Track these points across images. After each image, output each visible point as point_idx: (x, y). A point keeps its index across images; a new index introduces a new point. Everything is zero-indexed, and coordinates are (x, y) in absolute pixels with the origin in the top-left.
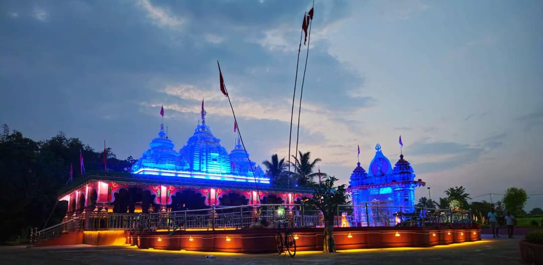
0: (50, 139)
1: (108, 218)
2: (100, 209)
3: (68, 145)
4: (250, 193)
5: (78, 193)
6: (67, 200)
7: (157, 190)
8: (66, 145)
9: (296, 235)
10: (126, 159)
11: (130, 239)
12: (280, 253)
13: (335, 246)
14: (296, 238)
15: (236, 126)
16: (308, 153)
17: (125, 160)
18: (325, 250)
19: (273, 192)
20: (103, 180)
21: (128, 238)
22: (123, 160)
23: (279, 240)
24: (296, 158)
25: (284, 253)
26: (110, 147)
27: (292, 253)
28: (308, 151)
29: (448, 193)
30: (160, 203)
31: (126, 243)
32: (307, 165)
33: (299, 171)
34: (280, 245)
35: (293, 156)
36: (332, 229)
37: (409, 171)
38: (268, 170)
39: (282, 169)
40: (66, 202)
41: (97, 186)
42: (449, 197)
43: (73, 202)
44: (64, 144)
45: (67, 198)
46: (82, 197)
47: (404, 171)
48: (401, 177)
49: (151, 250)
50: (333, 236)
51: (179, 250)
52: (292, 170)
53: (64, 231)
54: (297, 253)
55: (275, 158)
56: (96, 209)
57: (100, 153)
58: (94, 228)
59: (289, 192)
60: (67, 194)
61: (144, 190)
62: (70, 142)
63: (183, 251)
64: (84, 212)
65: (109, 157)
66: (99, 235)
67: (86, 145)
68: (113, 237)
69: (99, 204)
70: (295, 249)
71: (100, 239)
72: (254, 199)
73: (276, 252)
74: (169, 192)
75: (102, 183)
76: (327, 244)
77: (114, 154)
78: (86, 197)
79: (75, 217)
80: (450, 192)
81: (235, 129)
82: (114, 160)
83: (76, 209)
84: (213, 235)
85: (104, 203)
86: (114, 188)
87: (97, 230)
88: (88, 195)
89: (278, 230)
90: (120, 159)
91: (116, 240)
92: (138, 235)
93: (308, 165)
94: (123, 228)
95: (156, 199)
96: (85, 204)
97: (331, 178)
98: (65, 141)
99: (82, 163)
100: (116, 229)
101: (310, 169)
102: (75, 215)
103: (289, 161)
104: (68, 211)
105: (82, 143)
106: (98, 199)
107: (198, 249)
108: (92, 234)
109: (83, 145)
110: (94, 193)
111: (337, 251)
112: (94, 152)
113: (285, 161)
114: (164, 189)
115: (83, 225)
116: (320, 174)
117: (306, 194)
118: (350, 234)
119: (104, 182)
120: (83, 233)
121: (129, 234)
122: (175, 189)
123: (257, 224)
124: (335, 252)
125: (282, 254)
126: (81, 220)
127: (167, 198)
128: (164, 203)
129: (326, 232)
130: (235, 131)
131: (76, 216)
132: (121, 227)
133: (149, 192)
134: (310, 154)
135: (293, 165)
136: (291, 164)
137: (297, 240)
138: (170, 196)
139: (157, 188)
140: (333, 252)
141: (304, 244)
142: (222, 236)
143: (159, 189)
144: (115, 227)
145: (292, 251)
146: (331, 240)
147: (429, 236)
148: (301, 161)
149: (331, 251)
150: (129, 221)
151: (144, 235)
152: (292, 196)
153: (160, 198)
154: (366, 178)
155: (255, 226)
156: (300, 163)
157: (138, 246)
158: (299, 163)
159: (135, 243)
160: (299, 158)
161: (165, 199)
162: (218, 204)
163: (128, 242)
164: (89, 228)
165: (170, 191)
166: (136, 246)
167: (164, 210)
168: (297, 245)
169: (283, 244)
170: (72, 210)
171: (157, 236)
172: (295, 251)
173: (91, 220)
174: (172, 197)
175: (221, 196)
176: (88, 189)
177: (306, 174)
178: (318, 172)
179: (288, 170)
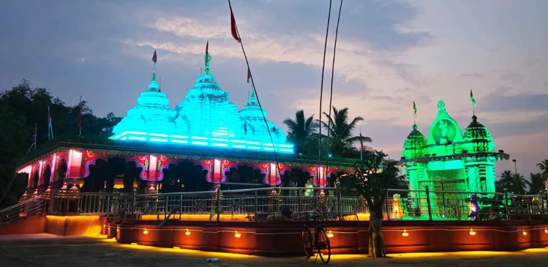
0: (10, 89)
1: (79, 198)
2: (70, 186)
3: (32, 97)
4: (266, 166)
5: (42, 164)
6: (27, 172)
7: (145, 161)
8: (29, 97)
9: (330, 232)
10: (106, 117)
11: (107, 228)
12: (309, 257)
13: (384, 248)
14: (330, 235)
15: (249, 75)
16: (345, 110)
17: (105, 119)
18: (370, 254)
19: (298, 164)
20: (76, 147)
21: (104, 226)
22: (102, 118)
23: (307, 239)
24: (329, 117)
25: (315, 257)
26: (86, 100)
27: (326, 257)
28: (345, 108)
29: (542, 167)
30: (148, 178)
31: (102, 233)
32: (343, 126)
33: (333, 133)
34: (309, 245)
35: (324, 113)
36: (381, 224)
37: (485, 138)
38: (291, 131)
39: (310, 130)
40: (27, 175)
41: (67, 155)
42: (544, 173)
43: (35, 174)
44: (28, 96)
45: (28, 170)
46: (47, 169)
47: (479, 138)
48: (474, 148)
49: (134, 246)
50: (381, 234)
51: (172, 247)
52: (325, 132)
53: (21, 215)
54: (333, 257)
55: (300, 115)
56: (65, 187)
57: (73, 107)
58: (60, 213)
59: (320, 164)
60: (28, 165)
61: (127, 161)
62: (35, 93)
63: (176, 250)
64: (49, 190)
65: (84, 113)
66: (67, 222)
67: (55, 97)
68: (84, 225)
69: (69, 180)
70: (329, 251)
71: (68, 227)
72: (272, 174)
73: (304, 255)
74: (160, 164)
75: (74, 151)
76: (374, 245)
77: (90, 108)
78: (53, 170)
79: (36, 196)
80: (545, 166)
81: (248, 78)
82: (90, 117)
83: (39, 184)
84: (217, 228)
85: (75, 178)
86: (89, 159)
87: (64, 215)
88: (55, 167)
89: (306, 223)
90: (98, 116)
91: (89, 228)
92: (118, 223)
93: (346, 125)
94: (98, 213)
95: (143, 173)
96: (51, 179)
97: (377, 152)
98: (28, 92)
99: (50, 125)
100: (90, 213)
101: (348, 132)
102: (36, 192)
103: (320, 121)
104: (28, 186)
105: (51, 95)
106: (67, 173)
107: (197, 247)
108: (57, 220)
109: (52, 97)
110: (63, 165)
111: (387, 255)
112: (64, 107)
113: (314, 121)
114: (153, 159)
115: (46, 207)
116: (361, 139)
117: (342, 168)
118: (405, 230)
119: (76, 150)
120: (46, 218)
121: (105, 220)
122: (169, 159)
123: (278, 214)
124: (385, 257)
125: (312, 257)
126: (44, 200)
127: (157, 171)
128: (152, 179)
129: (372, 228)
130: (248, 82)
131: (38, 195)
132: (96, 211)
133: (133, 164)
134: (348, 111)
135: (325, 125)
136: (322, 125)
137: (331, 238)
138: (161, 168)
139: (144, 158)
140: (381, 256)
141: (342, 244)
142: (229, 230)
143: (147, 160)
144: (87, 212)
145: (325, 254)
146: (378, 239)
147: (517, 235)
148: (336, 120)
149: (379, 255)
150: (106, 203)
151: (125, 224)
152: (324, 170)
153: (148, 172)
154: (426, 147)
155: (274, 217)
156: (335, 124)
157: (116, 239)
158: (332, 123)
159: (113, 234)
160: (333, 116)
161: (155, 173)
162: (224, 180)
163: (104, 231)
164: (54, 210)
165: (161, 161)
166: (114, 240)
167: (152, 188)
168: (331, 245)
169: (313, 244)
170: (33, 186)
171: (143, 226)
172: (330, 254)
173: (57, 201)
174: (164, 169)
175: (228, 169)
176: (55, 159)
177: (343, 138)
178: (359, 136)
179: (318, 132)
